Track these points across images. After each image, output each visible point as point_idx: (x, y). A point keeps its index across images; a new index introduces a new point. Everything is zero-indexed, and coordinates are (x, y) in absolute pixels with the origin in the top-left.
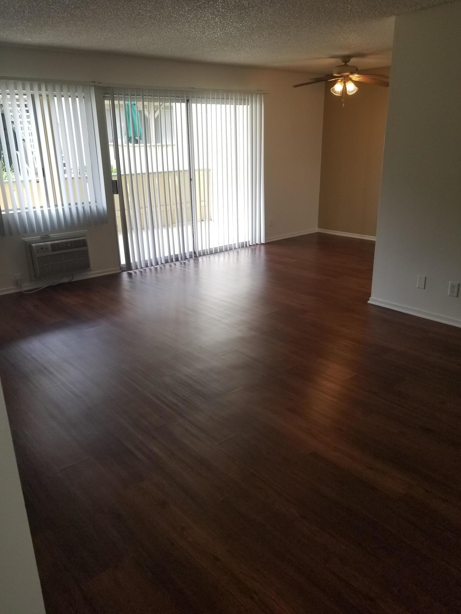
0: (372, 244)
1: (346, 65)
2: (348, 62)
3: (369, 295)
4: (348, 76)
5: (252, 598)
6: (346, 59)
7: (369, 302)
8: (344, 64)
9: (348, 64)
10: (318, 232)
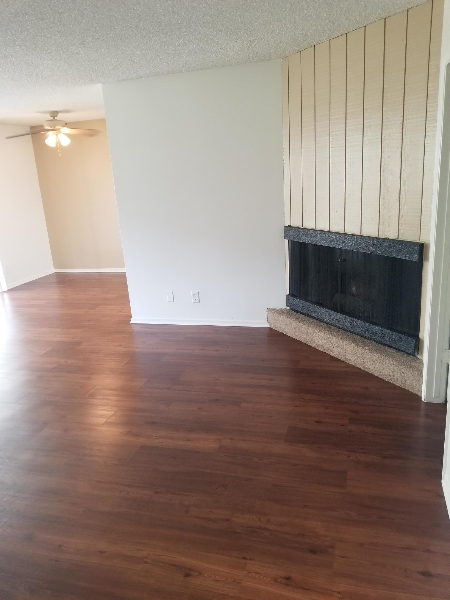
0: (124, 276)
1: (54, 120)
2: (56, 117)
3: (130, 317)
4: (59, 129)
5: (146, 562)
6: (54, 114)
7: (131, 322)
8: (52, 118)
9: (56, 118)
10: (55, 273)
